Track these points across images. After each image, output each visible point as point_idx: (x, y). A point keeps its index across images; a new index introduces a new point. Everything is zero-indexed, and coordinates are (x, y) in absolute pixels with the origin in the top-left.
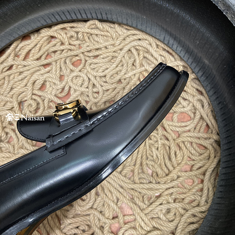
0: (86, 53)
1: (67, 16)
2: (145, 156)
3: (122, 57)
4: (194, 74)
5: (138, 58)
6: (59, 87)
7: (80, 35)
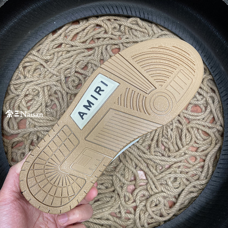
0: (124, 44)
1: (115, 10)
2: (161, 134)
4: (210, 76)
7: (122, 28)
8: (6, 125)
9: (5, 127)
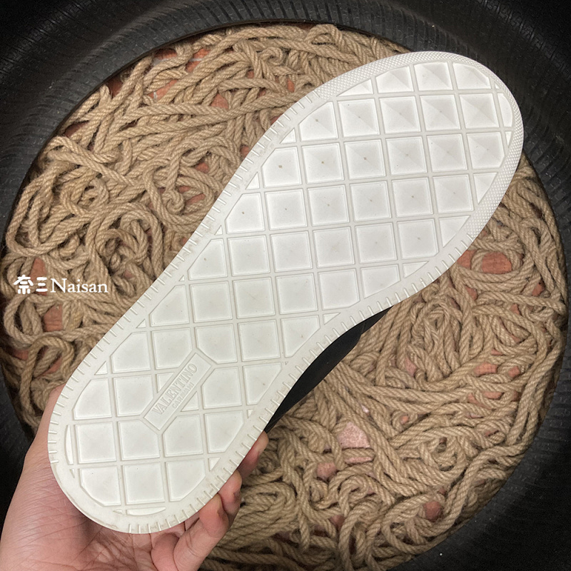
2: (406, 335)
7: (292, 57)
8: (10, 321)
9: (7, 328)
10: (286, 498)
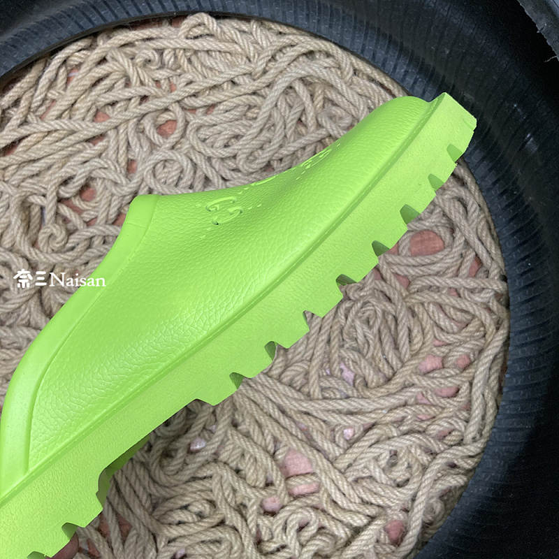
2: (336, 340)
3: (273, 108)
5: (311, 105)
6: (126, 189)
7: (168, 57)
10: (231, 543)
